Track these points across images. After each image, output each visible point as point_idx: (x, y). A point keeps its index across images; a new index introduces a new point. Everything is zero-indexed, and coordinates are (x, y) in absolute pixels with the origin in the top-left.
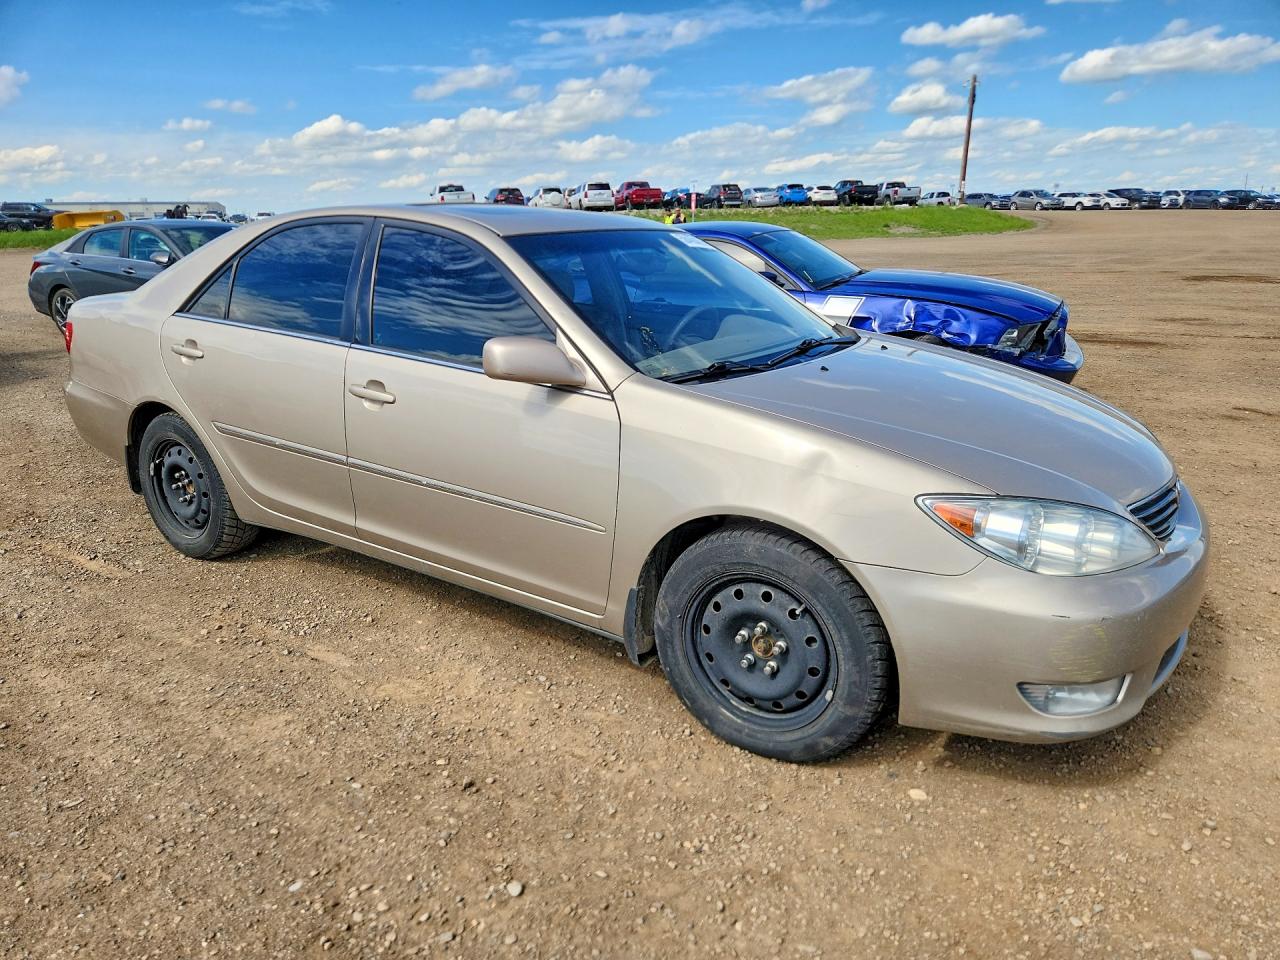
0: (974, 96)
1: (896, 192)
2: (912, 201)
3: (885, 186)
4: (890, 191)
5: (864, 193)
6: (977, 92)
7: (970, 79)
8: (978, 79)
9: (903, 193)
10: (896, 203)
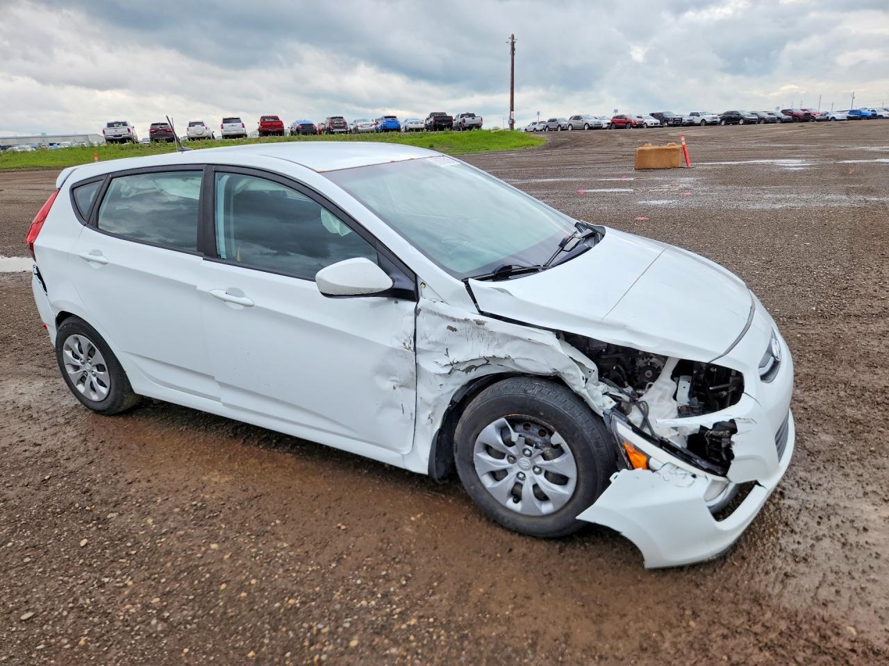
0: (513, 49)
1: (464, 121)
2: (478, 127)
3: (459, 117)
4: (460, 120)
5: (442, 121)
6: (516, 46)
7: (510, 36)
8: (515, 37)
9: (469, 120)
10: (465, 129)
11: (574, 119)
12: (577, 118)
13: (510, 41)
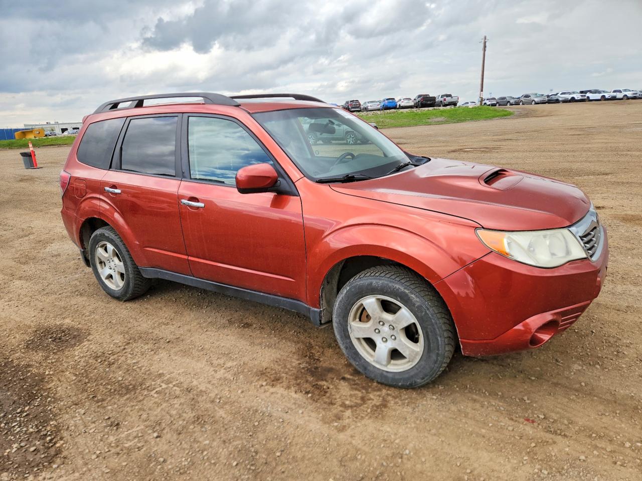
0: (485, 47)
1: (445, 100)
2: (455, 104)
3: (440, 97)
4: (442, 99)
5: (427, 101)
6: (487, 44)
7: (483, 37)
8: (487, 38)
9: (448, 99)
10: (445, 105)
11: (524, 97)
12: (527, 96)
13: (483, 41)
